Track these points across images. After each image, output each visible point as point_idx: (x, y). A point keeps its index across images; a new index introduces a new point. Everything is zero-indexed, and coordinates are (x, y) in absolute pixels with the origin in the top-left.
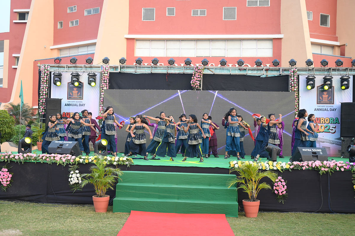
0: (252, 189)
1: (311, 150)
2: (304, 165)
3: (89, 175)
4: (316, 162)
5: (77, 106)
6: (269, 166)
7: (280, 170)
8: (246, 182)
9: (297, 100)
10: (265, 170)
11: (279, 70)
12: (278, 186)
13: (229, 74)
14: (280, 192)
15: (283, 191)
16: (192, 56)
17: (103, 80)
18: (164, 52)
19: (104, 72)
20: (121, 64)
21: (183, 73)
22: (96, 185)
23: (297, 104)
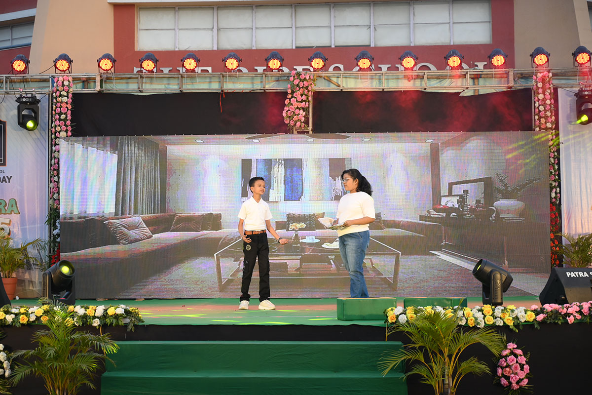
0: (443, 376)
1: (588, 273)
2: (570, 310)
3: (32, 352)
6: (485, 316)
7: (511, 327)
8: (427, 360)
9: (554, 152)
10: (473, 327)
11: (507, 77)
12: (508, 366)
13: (381, 90)
14: (513, 382)
15: (521, 380)
16: (284, 47)
17: (58, 114)
18: (213, 39)
19: (58, 93)
20: (103, 71)
21: (263, 91)
22: (51, 377)
23: (555, 161)
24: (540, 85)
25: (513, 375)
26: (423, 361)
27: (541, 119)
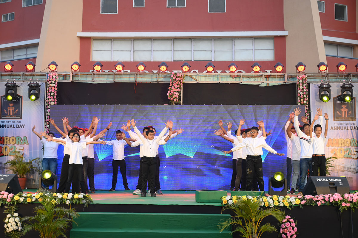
0: (252, 233)
1: (328, 179)
2: (319, 199)
3: (33, 218)
4: (334, 196)
5: (14, 128)
6: (274, 201)
7: (287, 207)
8: (244, 224)
9: (307, 116)
10: (268, 207)
11: (284, 77)
12: (286, 228)
13: (218, 83)
14: (288, 236)
15: (293, 235)
16: (167, 61)
17: (50, 92)
18: (131, 56)
19: (50, 82)
20: (73, 71)
21: (157, 82)
22: (43, 231)
23: (308, 121)
24: (301, 81)
25: (288, 233)
26: (241, 225)
27: (301, 99)
